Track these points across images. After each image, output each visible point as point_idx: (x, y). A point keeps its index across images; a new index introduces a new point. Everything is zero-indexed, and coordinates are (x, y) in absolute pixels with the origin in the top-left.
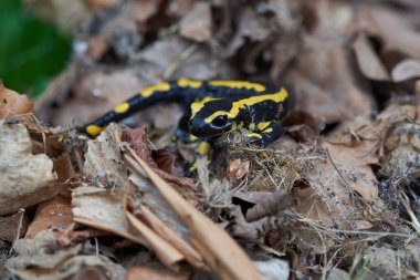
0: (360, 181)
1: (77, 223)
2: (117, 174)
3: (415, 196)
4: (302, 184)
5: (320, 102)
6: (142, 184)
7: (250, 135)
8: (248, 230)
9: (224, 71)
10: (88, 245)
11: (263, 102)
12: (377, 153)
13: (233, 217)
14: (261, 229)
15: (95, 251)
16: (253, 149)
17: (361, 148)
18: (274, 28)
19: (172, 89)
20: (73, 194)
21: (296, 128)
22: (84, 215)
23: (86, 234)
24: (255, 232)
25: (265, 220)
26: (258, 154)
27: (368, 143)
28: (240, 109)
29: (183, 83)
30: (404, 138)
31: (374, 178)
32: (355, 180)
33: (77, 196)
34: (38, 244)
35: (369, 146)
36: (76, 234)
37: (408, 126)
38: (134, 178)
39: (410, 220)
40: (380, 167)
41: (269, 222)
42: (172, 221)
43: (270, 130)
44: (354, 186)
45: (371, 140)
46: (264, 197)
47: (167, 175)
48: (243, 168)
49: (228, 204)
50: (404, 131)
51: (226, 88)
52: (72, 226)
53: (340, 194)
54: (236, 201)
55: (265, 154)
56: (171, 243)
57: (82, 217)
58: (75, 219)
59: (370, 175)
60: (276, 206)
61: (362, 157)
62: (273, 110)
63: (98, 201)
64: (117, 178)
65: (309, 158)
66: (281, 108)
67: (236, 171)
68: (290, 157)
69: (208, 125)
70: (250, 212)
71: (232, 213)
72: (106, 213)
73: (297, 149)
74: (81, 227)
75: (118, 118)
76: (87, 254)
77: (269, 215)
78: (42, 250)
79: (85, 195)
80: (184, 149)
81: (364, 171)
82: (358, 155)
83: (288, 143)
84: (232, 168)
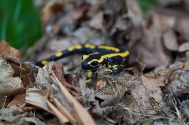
0: (155, 93)
1: (27, 103)
2: (48, 84)
3: (179, 101)
4: (128, 93)
5: (149, 58)
6: (56, 88)
7: (107, 70)
8: (99, 111)
9: (108, 42)
10: (31, 113)
11: (115, 57)
12: (165, 82)
13: (95, 105)
14: (105, 111)
15: (33, 115)
16: (108, 76)
17: (158, 79)
18: (130, 25)
19: (82, 49)
20: (27, 91)
21: (130, 69)
22: (30, 100)
23: (30, 108)
24: (102, 112)
25: (108, 107)
26: (110, 79)
27: (162, 77)
28: (104, 59)
29: (87, 46)
30: (177, 76)
31: (161, 92)
32: (153, 93)
33: (28, 92)
34: (10, 111)
35: (162, 79)
36: (26, 108)
37: (180, 71)
38: (53, 86)
39: (176, 111)
40: (165, 88)
41: (109, 108)
42: (67, 105)
43: (117, 68)
44: (152, 95)
45: (163, 76)
46: (108, 97)
47: (69, 85)
48: (103, 85)
49: (93, 99)
50: (177, 73)
51: (104, 49)
52: (24, 105)
53: (145, 98)
54: (96, 98)
55: (113, 79)
56: (64, 114)
57: (29, 101)
58: (26, 101)
59: (160, 91)
60: (113, 102)
61: (158, 83)
62: (120, 60)
63: (37, 94)
64: (47, 85)
65: (134, 82)
66: (124, 59)
67: (99, 85)
68: (125, 81)
69: (89, 65)
70: (102, 103)
71: (94, 104)
72: (39, 100)
73: (129, 78)
74: (28, 105)
75: (56, 59)
76: (30, 117)
77: (110, 105)
78: (11, 114)
79: (32, 91)
80: (84, 74)
81: (157, 89)
82: (156, 82)
83: (127, 75)
84: (98, 84)
